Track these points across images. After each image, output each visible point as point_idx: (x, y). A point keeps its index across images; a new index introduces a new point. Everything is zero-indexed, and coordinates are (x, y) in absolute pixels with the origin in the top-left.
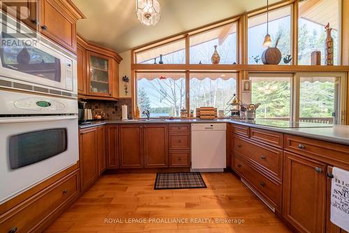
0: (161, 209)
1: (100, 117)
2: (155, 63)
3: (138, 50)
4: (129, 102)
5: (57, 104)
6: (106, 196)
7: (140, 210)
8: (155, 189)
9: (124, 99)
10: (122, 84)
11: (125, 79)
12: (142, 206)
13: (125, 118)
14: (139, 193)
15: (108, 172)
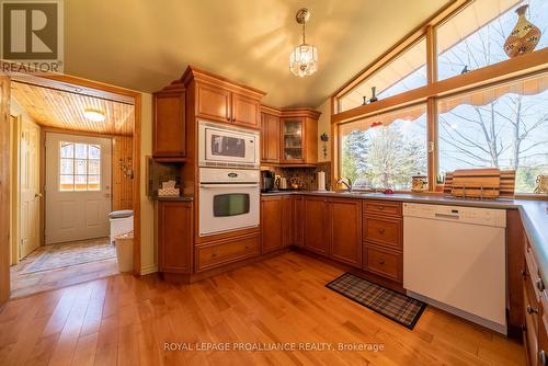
0: (311, 306)
1: (296, 186)
2: (364, 104)
3: (340, 94)
4: (328, 167)
5: (242, 175)
6: (279, 269)
7: (294, 294)
8: (327, 286)
9: (323, 164)
10: (321, 144)
11: (324, 138)
12: (299, 293)
13: (322, 189)
14: (307, 281)
15: (294, 249)
